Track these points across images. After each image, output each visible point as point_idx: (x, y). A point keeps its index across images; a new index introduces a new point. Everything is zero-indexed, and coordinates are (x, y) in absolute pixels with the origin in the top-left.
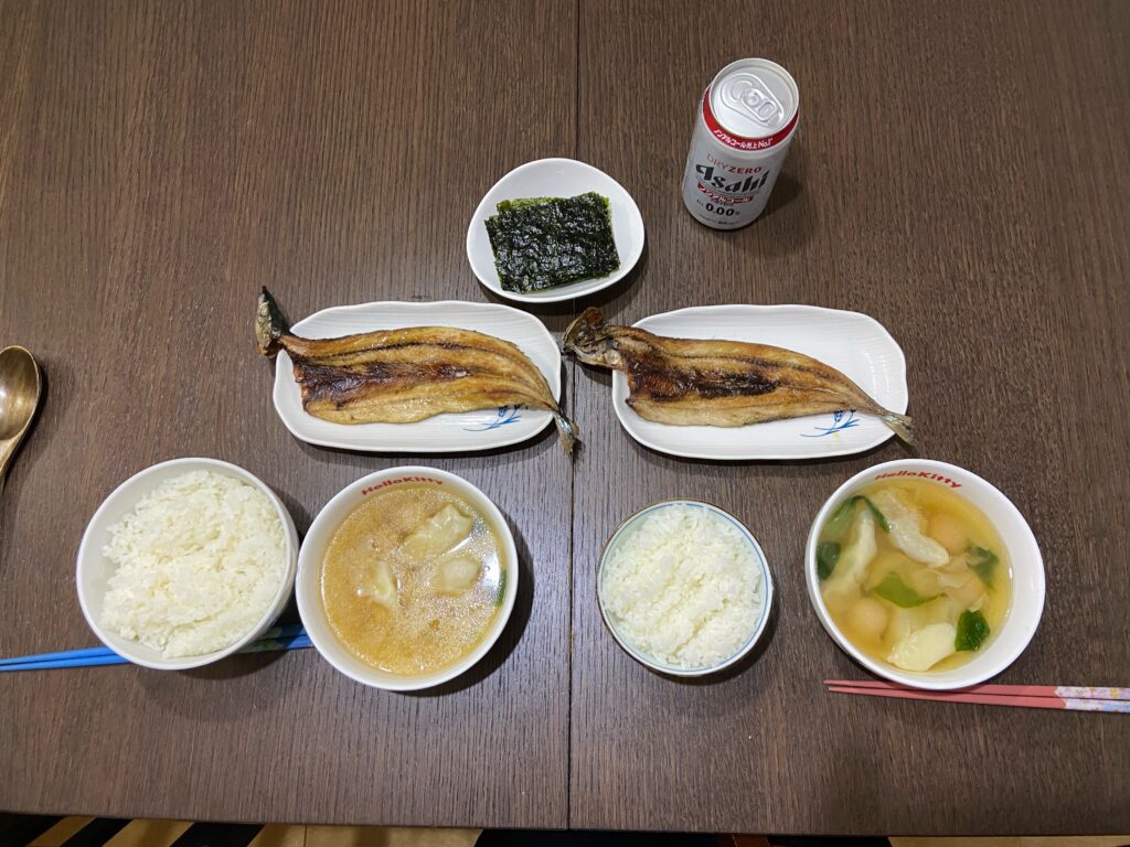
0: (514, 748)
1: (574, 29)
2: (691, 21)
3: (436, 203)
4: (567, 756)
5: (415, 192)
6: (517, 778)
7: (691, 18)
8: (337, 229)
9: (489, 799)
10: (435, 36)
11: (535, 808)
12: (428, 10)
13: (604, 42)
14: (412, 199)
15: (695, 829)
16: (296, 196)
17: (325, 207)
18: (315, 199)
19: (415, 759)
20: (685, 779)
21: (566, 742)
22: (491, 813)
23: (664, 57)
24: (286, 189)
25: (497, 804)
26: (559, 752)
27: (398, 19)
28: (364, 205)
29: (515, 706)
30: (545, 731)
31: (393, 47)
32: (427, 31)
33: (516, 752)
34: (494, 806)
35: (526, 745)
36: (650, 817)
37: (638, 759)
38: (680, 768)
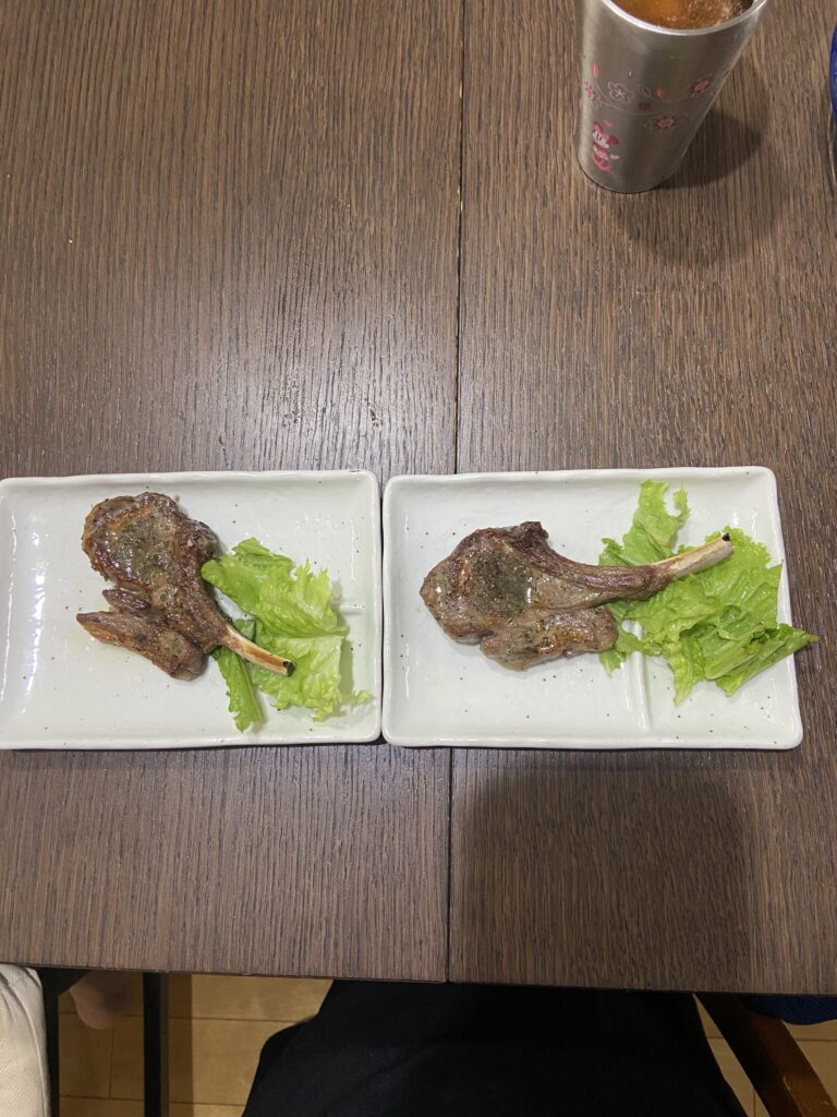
0: (366, 860)
3: (250, 50)
4: (446, 872)
5: (220, 36)
6: (371, 903)
8: (104, 92)
9: (328, 935)
11: (398, 951)
14: (215, 44)
15: (640, 985)
16: (46, 47)
17: (87, 63)
18: (73, 51)
19: (219, 875)
20: (626, 911)
21: (445, 852)
22: (332, 956)
24: (32, 38)
25: (341, 943)
26: (435, 867)
28: (144, 56)
29: (367, 799)
30: (414, 835)
33: (370, 865)
34: (336, 945)
35: (384, 855)
36: (571, 966)
37: (553, 879)
38: (618, 895)
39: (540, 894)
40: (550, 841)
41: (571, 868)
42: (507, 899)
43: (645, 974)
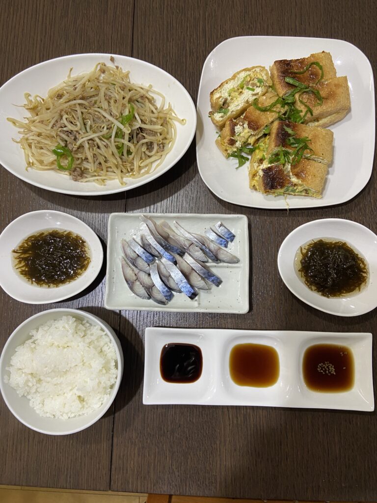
1: (131, 19)
2: (201, 15)
4: (110, 453)
6: (83, 464)
7: (201, 12)
10: (48, 23)
11: (92, 480)
12: (44, 6)
13: (149, 27)
19: (28, 453)
20: (174, 467)
21: (110, 445)
22: (68, 481)
23: (184, 37)
26: (106, 451)
27: (26, 12)
30: (100, 438)
31: (23, 30)
32: (43, 19)
33: (83, 450)
35: (88, 446)
36: (154, 486)
37: (149, 455)
38: (172, 461)
39: (144, 460)
40: (149, 441)
41: (156, 452)
42: (132, 463)
43: (180, 490)
